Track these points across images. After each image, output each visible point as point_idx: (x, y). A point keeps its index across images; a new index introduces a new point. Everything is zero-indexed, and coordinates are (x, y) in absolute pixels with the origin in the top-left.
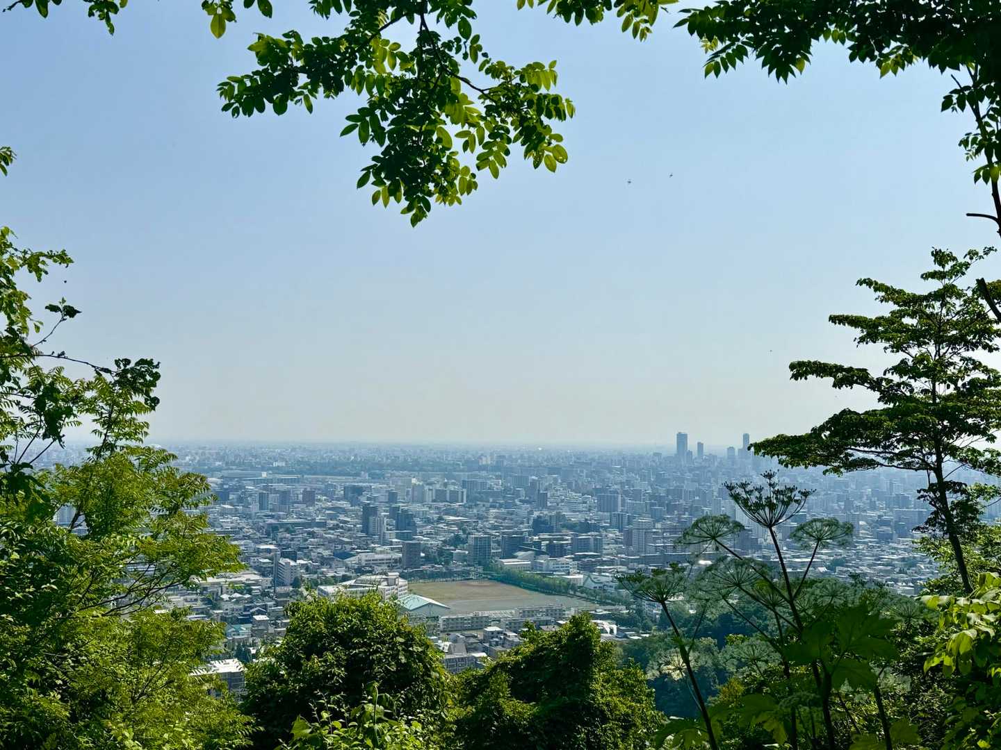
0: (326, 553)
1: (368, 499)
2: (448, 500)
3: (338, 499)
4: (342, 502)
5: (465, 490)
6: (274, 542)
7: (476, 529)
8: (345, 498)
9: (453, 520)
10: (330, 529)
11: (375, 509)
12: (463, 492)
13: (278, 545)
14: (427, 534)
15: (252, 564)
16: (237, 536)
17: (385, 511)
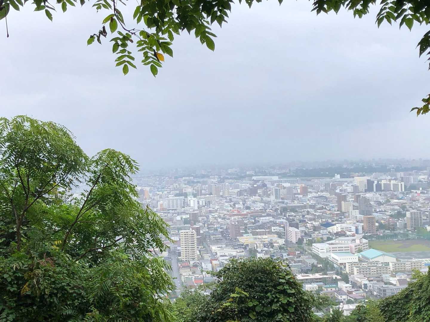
0: (316, 224)
1: (341, 190)
2: (392, 189)
3: (322, 191)
4: (324, 193)
5: (403, 183)
6: (285, 218)
7: (412, 208)
8: (326, 190)
9: (396, 202)
10: (318, 209)
11: (345, 197)
12: (401, 184)
13: (287, 219)
14: (380, 211)
15: (273, 231)
16: (263, 215)
17: (351, 198)
